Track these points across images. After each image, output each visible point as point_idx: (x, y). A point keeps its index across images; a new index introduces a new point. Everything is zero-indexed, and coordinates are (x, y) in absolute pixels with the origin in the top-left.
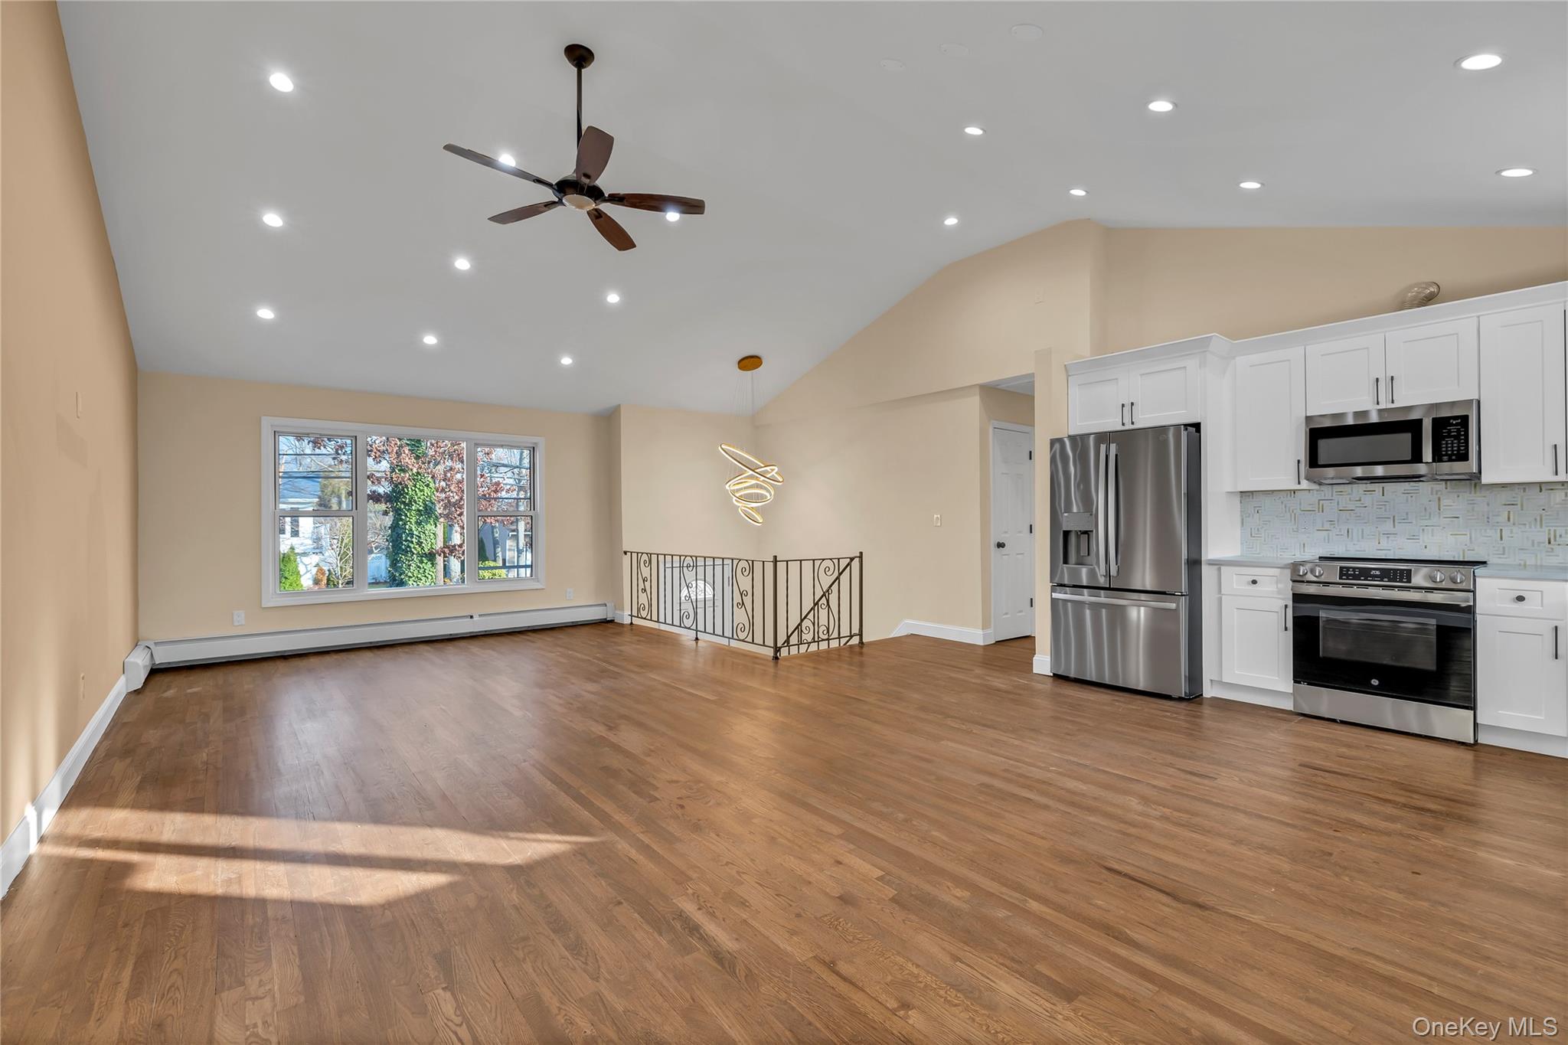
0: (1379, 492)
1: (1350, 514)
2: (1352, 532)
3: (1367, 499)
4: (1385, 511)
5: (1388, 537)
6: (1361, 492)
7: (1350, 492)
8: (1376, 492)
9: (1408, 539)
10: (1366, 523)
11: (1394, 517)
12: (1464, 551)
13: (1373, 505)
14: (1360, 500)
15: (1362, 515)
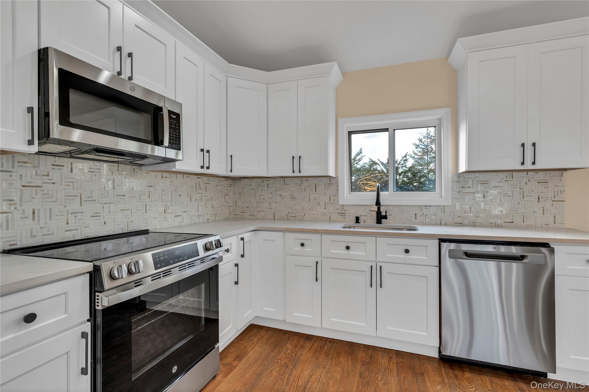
0: (68, 167)
1: (36, 190)
2: (39, 213)
3: (55, 175)
4: (74, 189)
5: (76, 216)
6: (49, 165)
7: (37, 164)
8: (65, 168)
9: (92, 217)
10: (54, 202)
11: (81, 195)
12: (128, 223)
13: (61, 181)
14: (48, 176)
15: (50, 193)
